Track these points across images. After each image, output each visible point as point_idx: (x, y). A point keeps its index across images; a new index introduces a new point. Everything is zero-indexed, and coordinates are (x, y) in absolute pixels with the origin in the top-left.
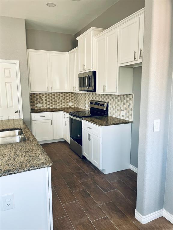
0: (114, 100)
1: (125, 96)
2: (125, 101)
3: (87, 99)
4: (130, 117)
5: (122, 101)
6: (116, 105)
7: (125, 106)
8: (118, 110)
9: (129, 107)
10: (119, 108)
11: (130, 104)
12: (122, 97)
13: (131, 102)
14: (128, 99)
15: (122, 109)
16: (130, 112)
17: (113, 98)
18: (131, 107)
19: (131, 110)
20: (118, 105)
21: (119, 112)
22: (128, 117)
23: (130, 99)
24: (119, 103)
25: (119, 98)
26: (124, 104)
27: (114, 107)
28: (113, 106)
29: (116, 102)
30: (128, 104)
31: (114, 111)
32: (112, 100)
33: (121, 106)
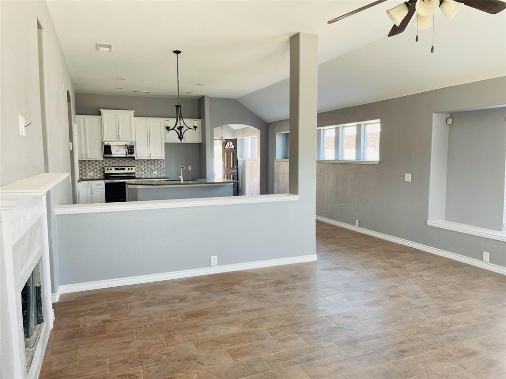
0: (142, 164)
1: (156, 161)
2: (156, 164)
3: (91, 167)
4: (162, 174)
5: (152, 164)
6: (146, 168)
7: (156, 167)
8: (148, 171)
9: (160, 167)
10: (149, 169)
11: (161, 166)
12: (152, 161)
13: (162, 164)
14: (159, 162)
15: (153, 169)
16: (162, 171)
17: (141, 163)
18: (162, 167)
19: (163, 169)
20: (148, 168)
21: (149, 173)
22: (160, 174)
23: (161, 162)
24: (149, 166)
25: (149, 162)
26: (155, 166)
27: (143, 169)
28: (141, 169)
29: (145, 166)
30: (159, 166)
31: (143, 173)
32: (140, 164)
33: (152, 168)
